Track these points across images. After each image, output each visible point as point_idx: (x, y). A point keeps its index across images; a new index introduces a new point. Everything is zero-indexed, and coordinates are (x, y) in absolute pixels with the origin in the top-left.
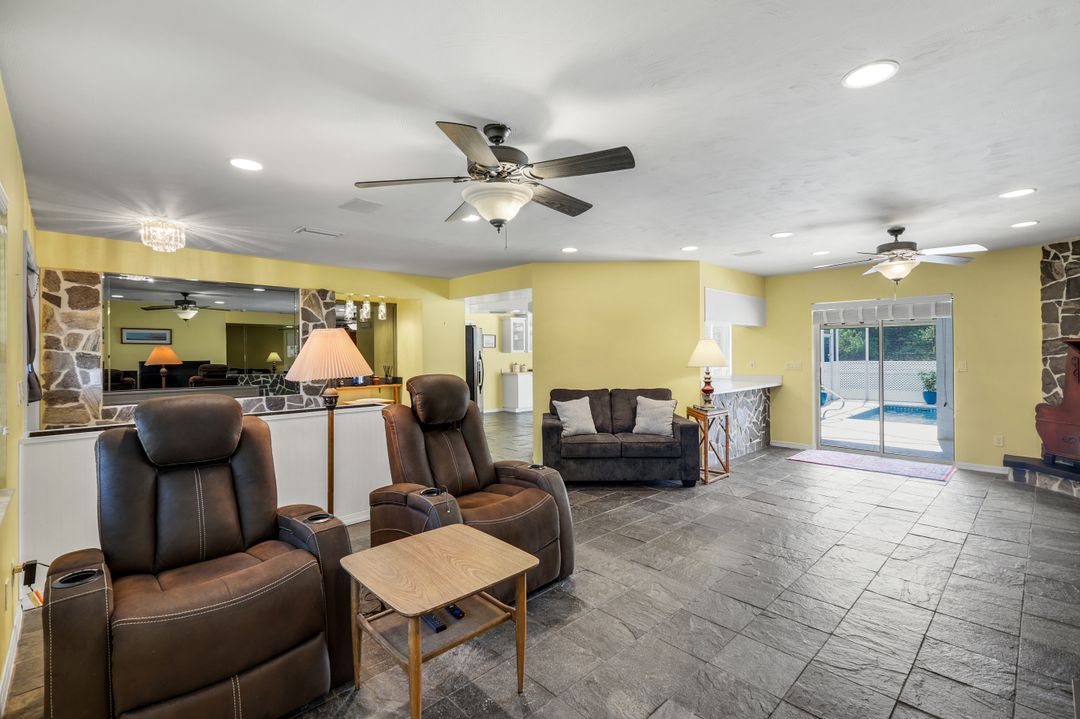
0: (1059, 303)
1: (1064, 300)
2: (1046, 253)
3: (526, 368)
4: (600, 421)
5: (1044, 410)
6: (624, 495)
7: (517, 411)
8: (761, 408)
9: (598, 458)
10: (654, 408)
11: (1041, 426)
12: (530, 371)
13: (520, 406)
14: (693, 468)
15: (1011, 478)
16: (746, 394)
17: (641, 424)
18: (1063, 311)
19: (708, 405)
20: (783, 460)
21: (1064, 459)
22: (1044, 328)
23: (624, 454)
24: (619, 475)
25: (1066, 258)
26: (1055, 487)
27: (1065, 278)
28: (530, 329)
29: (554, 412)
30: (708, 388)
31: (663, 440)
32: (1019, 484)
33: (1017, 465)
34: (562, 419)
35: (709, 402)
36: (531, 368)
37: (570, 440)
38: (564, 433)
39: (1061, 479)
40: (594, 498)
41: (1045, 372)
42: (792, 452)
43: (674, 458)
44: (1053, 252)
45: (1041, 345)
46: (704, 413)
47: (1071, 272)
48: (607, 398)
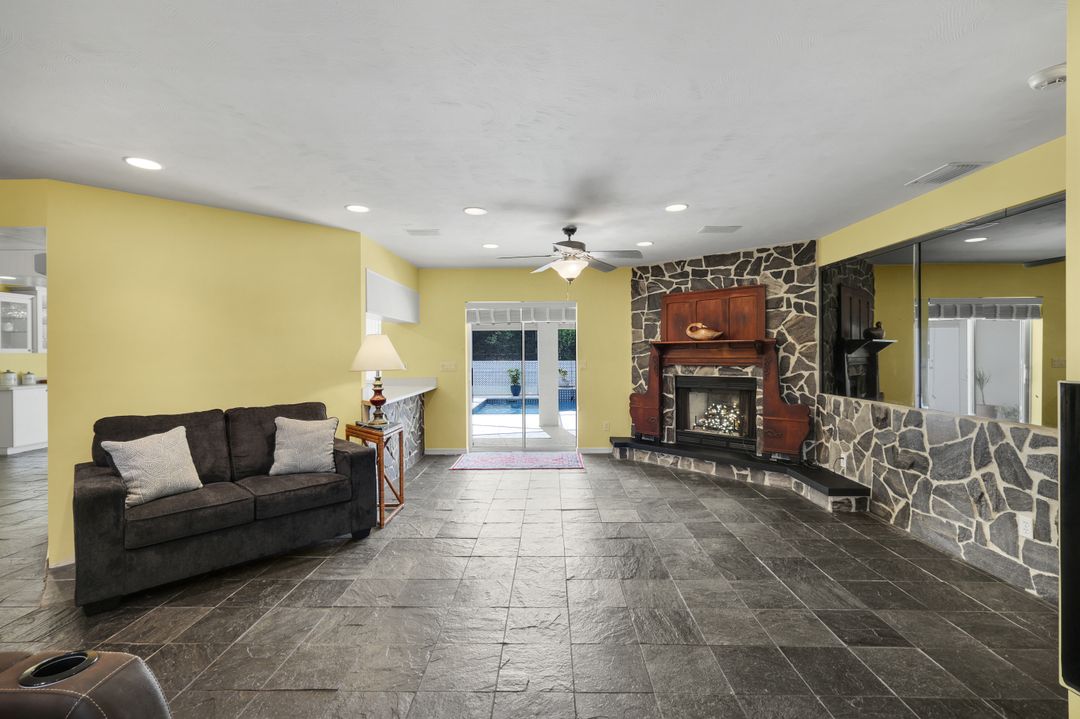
0: (643, 313)
1: (646, 311)
2: (635, 274)
3: (33, 379)
4: (208, 464)
5: (635, 398)
6: (263, 586)
7: (10, 452)
8: (417, 416)
9: (210, 533)
10: (306, 433)
11: (633, 411)
12: (43, 382)
13: (16, 444)
14: (368, 512)
15: (617, 456)
16: (405, 401)
17: (284, 459)
18: (646, 320)
19: (379, 420)
20: (446, 471)
21: (646, 436)
22: (633, 333)
23: (261, 514)
24: (250, 552)
25: (647, 278)
26: (646, 460)
27: (646, 294)
28: (42, 314)
29: (102, 461)
30: (378, 398)
31: (324, 481)
32: (625, 462)
33: (620, 444)
34: (124, 474)
35: (380, 416)
36: (44, 376)
37: (145, 513)
38: (131, 499)
39: (650, 452)
40: (205, 611)
41: (634, 368)
42: (451, 460)
43: (341, 504)
44: (639, 273)
45: (631, 346)
46: (379, 432)
47: (651, 290)
48: (221, 424)
